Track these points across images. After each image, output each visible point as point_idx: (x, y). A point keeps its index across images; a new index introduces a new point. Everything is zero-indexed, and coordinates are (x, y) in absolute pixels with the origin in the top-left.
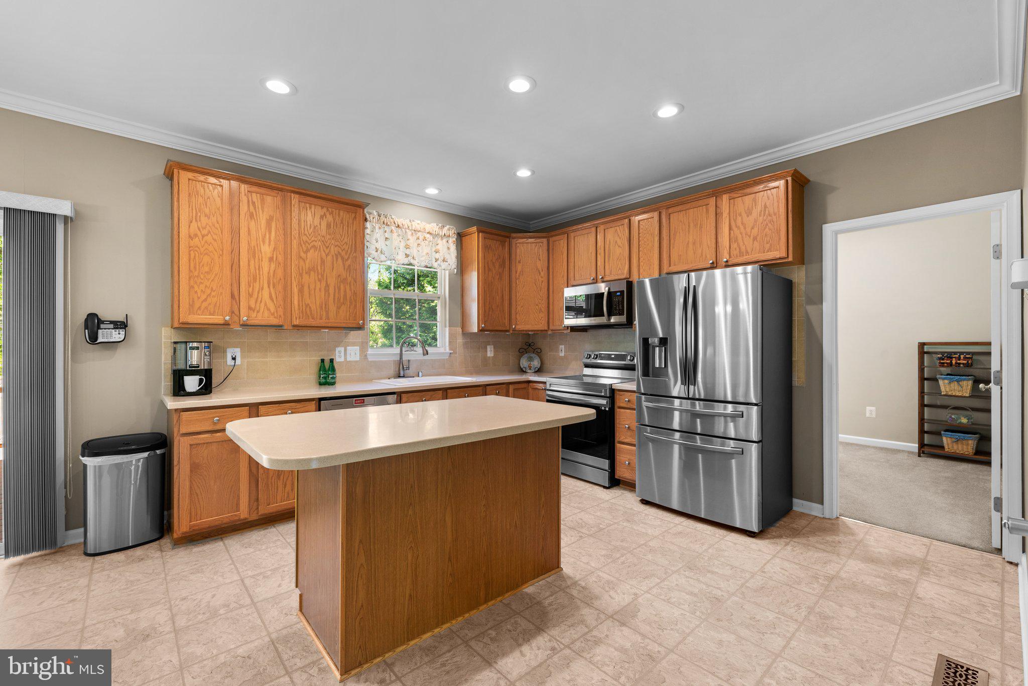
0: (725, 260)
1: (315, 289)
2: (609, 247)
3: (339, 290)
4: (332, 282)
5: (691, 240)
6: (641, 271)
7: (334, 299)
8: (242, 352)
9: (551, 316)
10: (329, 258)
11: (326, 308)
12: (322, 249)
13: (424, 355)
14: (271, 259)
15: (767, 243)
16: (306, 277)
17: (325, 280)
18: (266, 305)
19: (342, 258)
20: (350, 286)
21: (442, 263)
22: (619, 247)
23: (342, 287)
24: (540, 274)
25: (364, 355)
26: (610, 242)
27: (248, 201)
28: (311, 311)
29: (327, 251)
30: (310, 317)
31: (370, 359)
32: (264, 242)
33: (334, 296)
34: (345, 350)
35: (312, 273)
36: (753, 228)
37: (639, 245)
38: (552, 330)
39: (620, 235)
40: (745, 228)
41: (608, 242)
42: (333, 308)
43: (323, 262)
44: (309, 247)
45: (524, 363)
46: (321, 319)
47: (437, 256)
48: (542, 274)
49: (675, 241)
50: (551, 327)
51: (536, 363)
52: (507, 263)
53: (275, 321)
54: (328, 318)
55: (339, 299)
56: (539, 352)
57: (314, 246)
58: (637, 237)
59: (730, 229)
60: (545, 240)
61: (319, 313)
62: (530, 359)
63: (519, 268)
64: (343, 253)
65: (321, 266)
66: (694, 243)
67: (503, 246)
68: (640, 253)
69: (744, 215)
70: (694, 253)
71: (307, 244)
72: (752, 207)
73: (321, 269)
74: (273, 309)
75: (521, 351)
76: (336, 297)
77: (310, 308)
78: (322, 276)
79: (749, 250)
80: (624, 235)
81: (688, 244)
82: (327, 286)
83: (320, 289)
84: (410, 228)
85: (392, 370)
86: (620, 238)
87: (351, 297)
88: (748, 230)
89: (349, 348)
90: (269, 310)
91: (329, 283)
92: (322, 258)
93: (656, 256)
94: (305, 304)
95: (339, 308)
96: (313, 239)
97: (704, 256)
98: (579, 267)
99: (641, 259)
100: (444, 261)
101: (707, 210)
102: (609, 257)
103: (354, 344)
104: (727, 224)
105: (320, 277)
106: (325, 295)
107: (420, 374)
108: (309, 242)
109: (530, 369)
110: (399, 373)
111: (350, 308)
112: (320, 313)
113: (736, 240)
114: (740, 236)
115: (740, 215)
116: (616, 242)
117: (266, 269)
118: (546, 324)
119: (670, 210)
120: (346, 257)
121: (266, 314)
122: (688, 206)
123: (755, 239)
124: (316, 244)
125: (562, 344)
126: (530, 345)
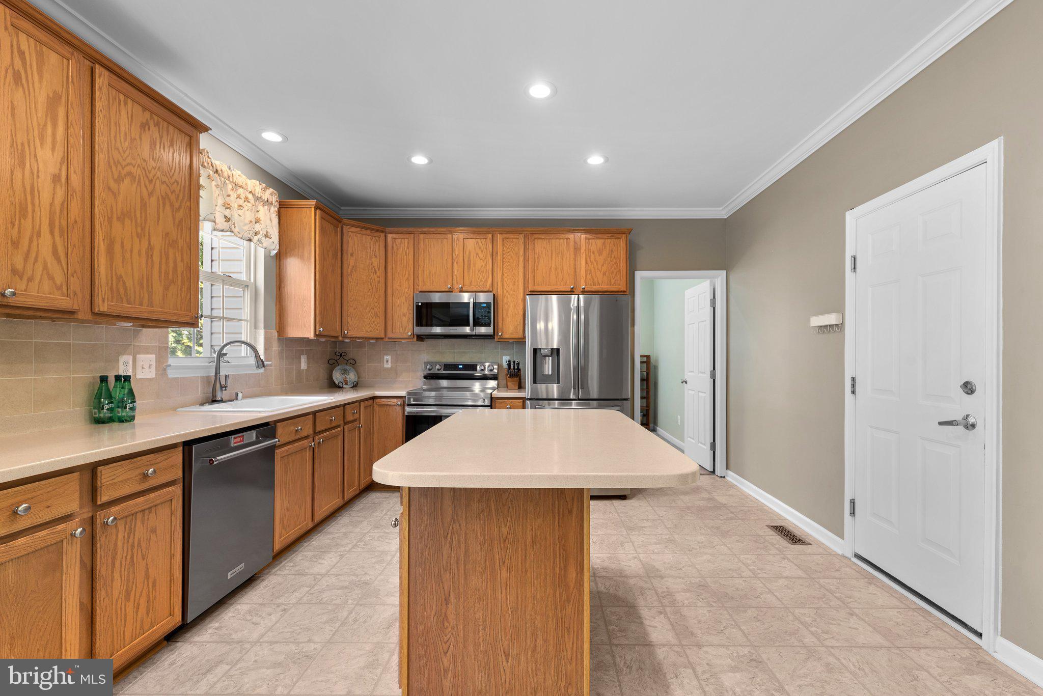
0: (583, 287)
1: (131, 251)
2: (469, 258)
3: (167, 258)
4: (157, 242)
5: (553, 266)
6: (505, 286)
7: (160, 272)
9: (389, 323)
10: (153, 200)
11: (148, 286)
12: (143, 185)
13: (258, 367)
14: (56, 179)
15: (613, 279)
16: (117, 225)
17: (146, 238)
18: (45, 265)
19: (172, 205)
20: (182, 255)
21: (264, 239)
22: (481, 259)
23: (171, 251)
24: (376, 272)
25: (162, 368)
26: (470, 252)
28: (125, 289)
29: (150, 188)
30: (124, 300)
31: (171, 374)
32: (42, 141)
33: (160, 268)
34: (134, 361)
35: (127, 222)
36: (603, 265)
37: (503, 262)
38: (389, 338)
39: (482, 248)
40: (597, 264)
41: (468, 253)
42: (158, 288)
43: (144, 205)
44: (123, 173)
45: (337, 377)
46: (141, 304)
47: (257, 227)
48: (378, 273)
49: (538, 264)
50: (390, 335)
51: (352, 377)
52: (339, 254)
53: (64, 303)
54: (151, 304)
55: (167, 273)
56: (353, 363)
57: (130, 174)
58: (502, 253)
59: (586, 263)
60: (382, 235)
61: (137, 293)
62: (345, 372)
63: (352, 262)
64: (173, 197)
65: (141, 213)
66: (556, 269)
67: (336, 232)
68: (504, 269)
69: (597, 254)
70: (556, 277)
71: (119, 168)
72: (603, 250)
73: (141, 217)
74: (59, 278)
75: (331, 362)
76: (163, 272)
77: (124, 283)
78: (143, 229)
79: (600, 282)
80: (486, 249)
81: (550, 268)
82: (150, 248)
83: (139, 252)
84: (231, 179)
85: (199, 392)
86: (482, 251)
87: (182, 274)
88: (600, 267)
89: (141, 357)
91: (152, 244)
92: (142, 199)
93: (521, 275)
94: (116, 274)
95: (166, 288)
96: (129, 160)
97: (564, 281)
98: (430, 273)
99: (505, 275)
100: (267, 236)
101: (568, 244)
102: (469, 268)
103: (147, 351)
104: (584, 258)
105: (139, 230)
106: (147, 264)
107: (240, 395)
108: (124, 163)
109: (346, 384)
110: (214, 395)
111: (181, 290)
112: (140, 293)
113: (591, 272)
114: (593, 270)
115: (594, 253)
116: (477, 254)
117: (45, 197)
118: (383, 332)
119: (535, 236)
120: (177, 205)
121: (46, 286)
122: (552, 236)
123: (604, 274)
124: (134, 170)
125: (387, 355)
126: (341, 355)
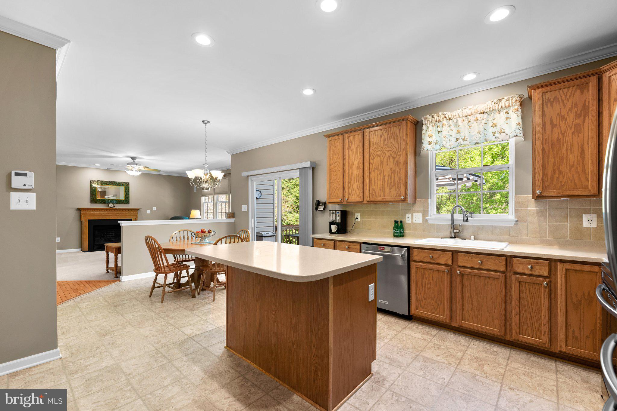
1: (377, 180)
3: (391, 177)
4: (387, 173)
7: (388, 184)
8: (360, 215)
10: (385, 159)
11: (383, 190)
12: (381, 155)
14: (358, 167)
16: (373, 173)
17: (383, 173)
18: (355, 191)
19: (393, 157)
20: (397, 174)
23: (392, 175)
27: (349, 142)
28: (375, 192)
29: (384, 156)
30: (375, 196)
31: (430, 222)
32: (355, 160)
33: (388, 182)
35: (376, 170)
42: (387, 190)
43: (382, 162)
44: (374, 156)
46: (380, 196)
54: (384, 196)
55: (391, 184)
57: (377, 155)
61: (379, 194)
64: (393, 154)
65: (381, 166)
71: (374, 155)
73: (381, 167)
74: (358, 193)
76: (389, 183)
77: (375, 191)
78: (381, 171)
82: (384, 176)
83: (380, 179)
85: (448, 231)
87: (398, 182)
89: (414, 214)
90: (357, 194)
91: (385, 175)
92: (381, 161)
94: (372, 188)
95: (390, 189)
96: (376, 151)
103: (418, 212)
105: (380, 172)
106: (383, 182)
107: (473, 237)
108: (374, 153)
111: (397, 188)
112: (380, 193)
117: (355, 173)
120: (395, 156)
121: (356, 196)
124: (378, 153)
